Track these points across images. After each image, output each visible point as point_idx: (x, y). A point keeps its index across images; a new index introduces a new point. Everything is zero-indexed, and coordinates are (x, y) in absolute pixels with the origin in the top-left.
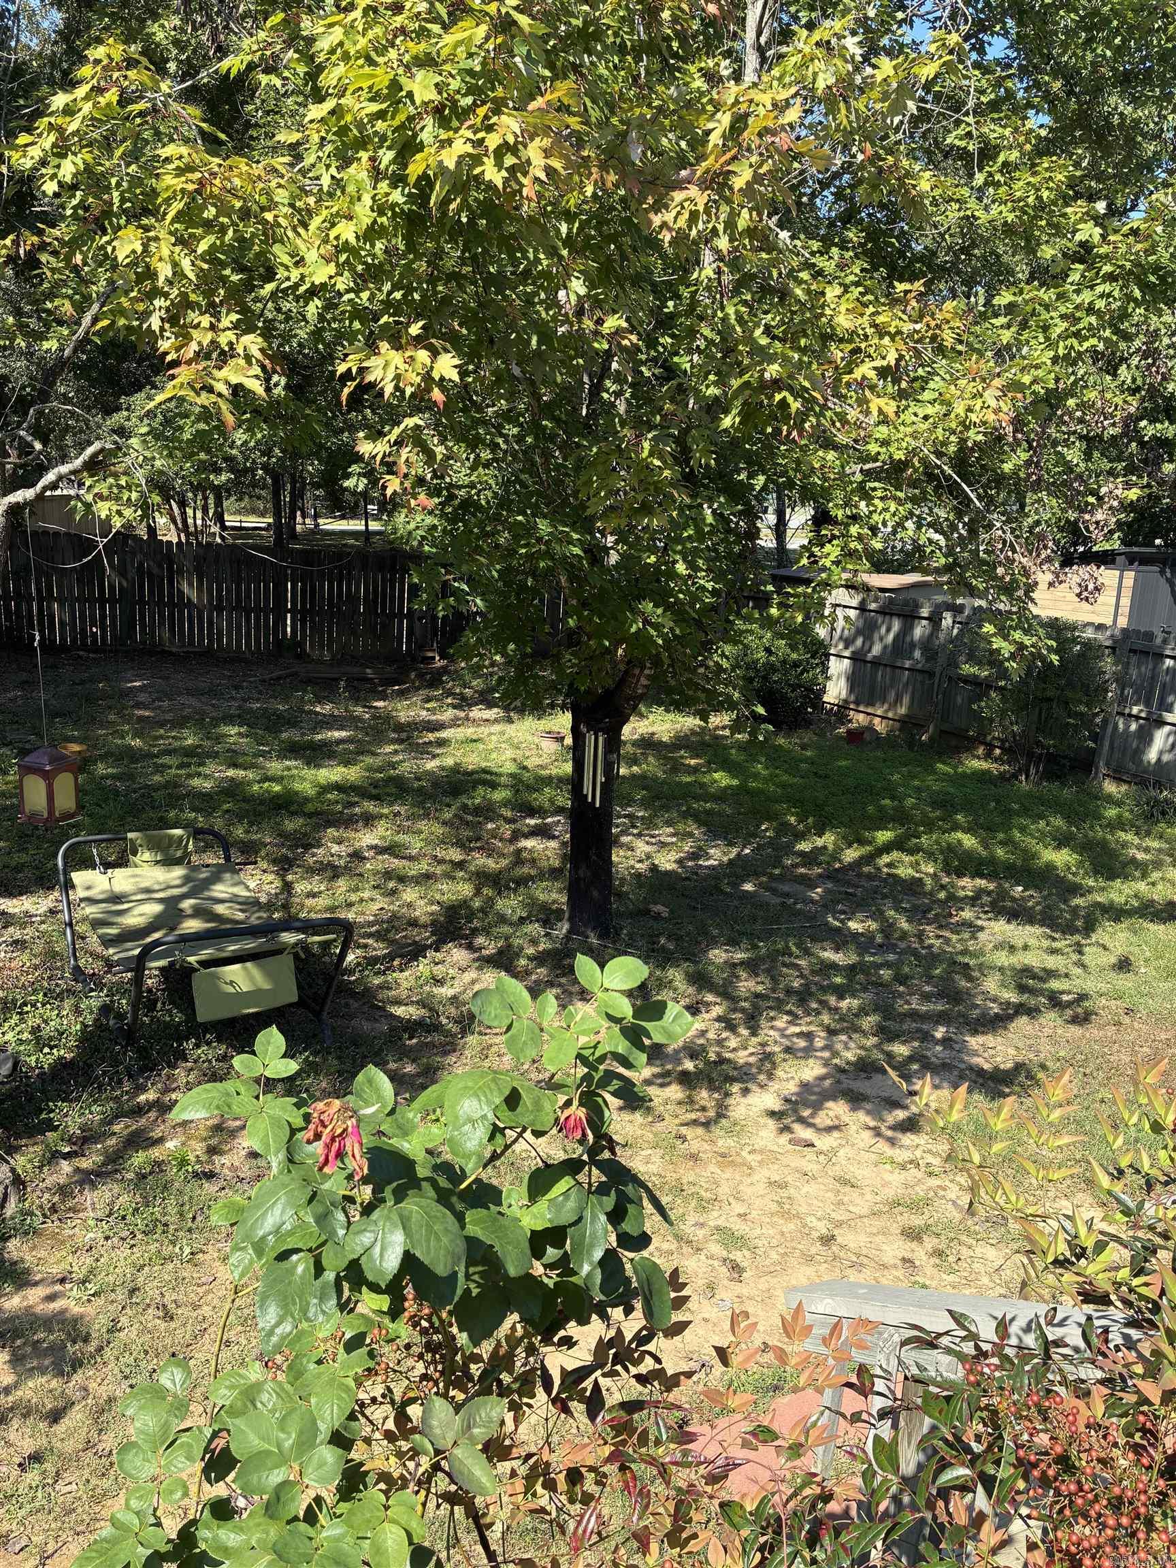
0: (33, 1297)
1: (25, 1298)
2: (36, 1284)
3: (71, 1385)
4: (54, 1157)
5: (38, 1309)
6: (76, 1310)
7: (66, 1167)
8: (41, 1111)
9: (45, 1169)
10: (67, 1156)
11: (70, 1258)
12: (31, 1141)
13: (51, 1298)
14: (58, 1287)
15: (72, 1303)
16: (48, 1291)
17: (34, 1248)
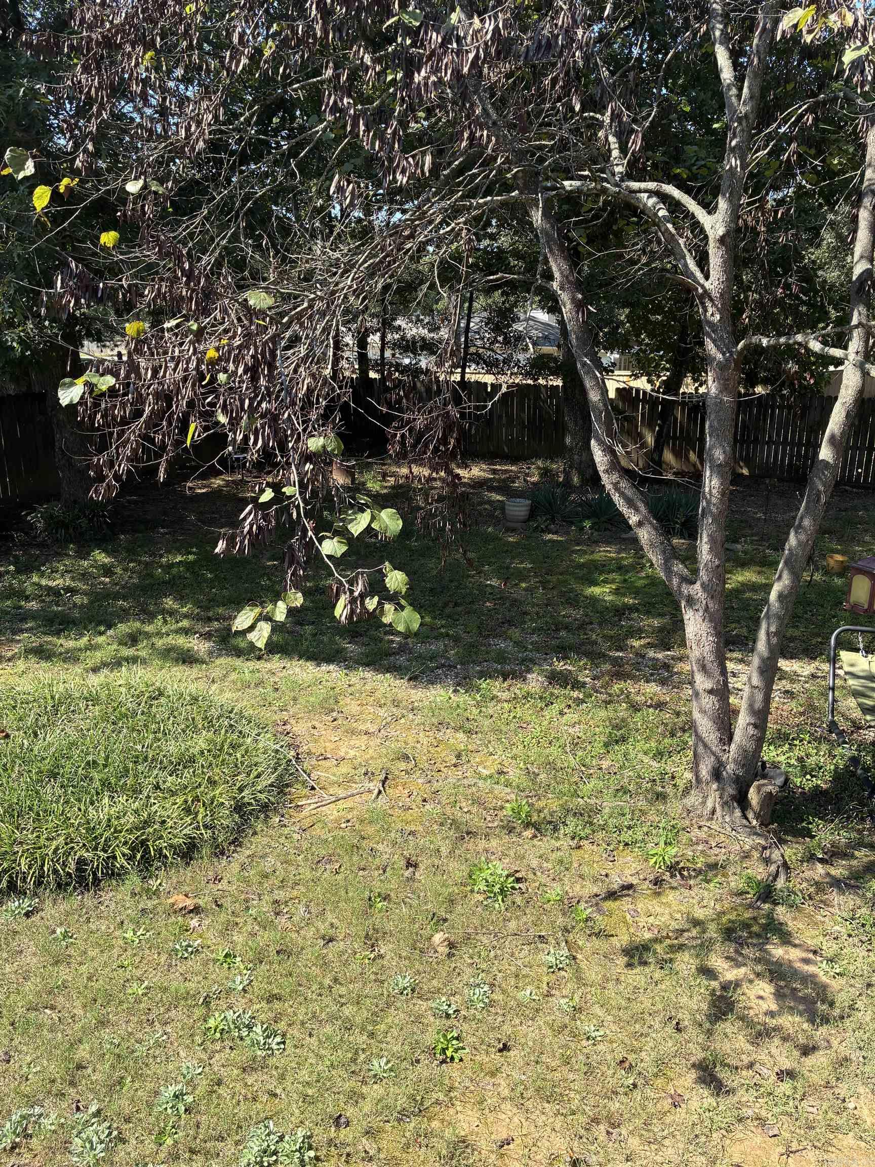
0: (794, 954)
1: (787, 952)
2: (795, 946)
3: (818, 1033)
4: (811, 858)
5: (798, 965)
6: (824, 979)
7: (820, 869)
8: (803, 821)
9: (805, 864)
10: (821, 861)
11: (821, 938)
12: (794, 840)
13: (806, 961)
14: (811, 956)
15: (820, 971)
16: (804, 955)
17: (795, 919)
